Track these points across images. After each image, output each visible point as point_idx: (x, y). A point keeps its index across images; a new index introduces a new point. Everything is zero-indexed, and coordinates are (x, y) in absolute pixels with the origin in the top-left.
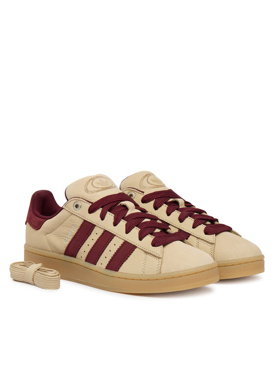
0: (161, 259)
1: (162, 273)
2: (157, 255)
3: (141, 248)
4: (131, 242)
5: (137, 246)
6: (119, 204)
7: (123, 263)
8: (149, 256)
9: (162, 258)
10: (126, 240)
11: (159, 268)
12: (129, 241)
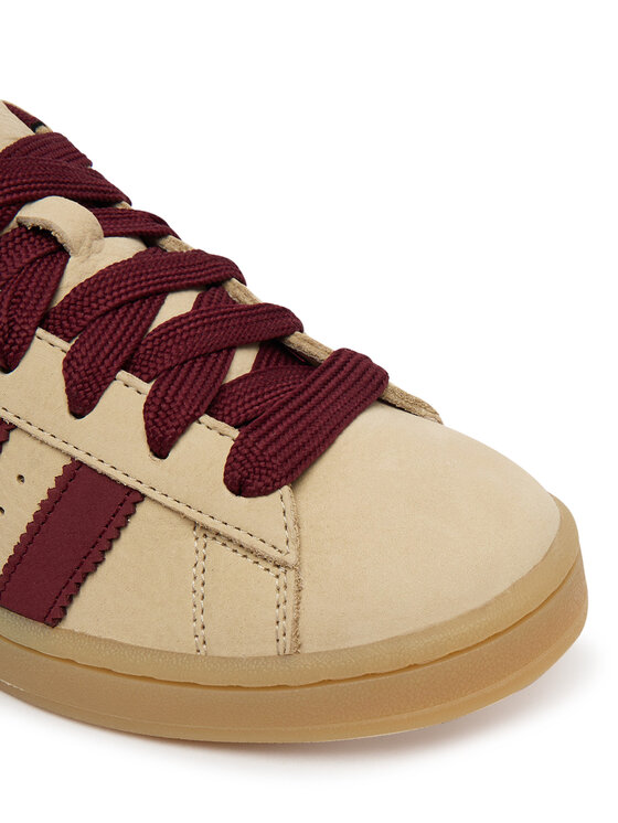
0: (291, 573)
1: (308, 648)
2: (266, 549)
3: (169, 502)
4: (104, 468)
5: (142, 489)
6: (13, 224)
7: (79, 585)
8: (218, 552)
9: (297, 568)
10: (81, 456)
11: (287, 624)
12: (92, 462)
